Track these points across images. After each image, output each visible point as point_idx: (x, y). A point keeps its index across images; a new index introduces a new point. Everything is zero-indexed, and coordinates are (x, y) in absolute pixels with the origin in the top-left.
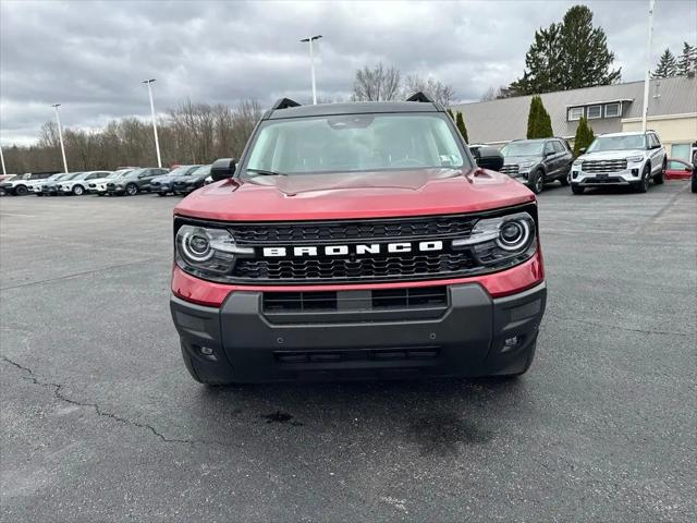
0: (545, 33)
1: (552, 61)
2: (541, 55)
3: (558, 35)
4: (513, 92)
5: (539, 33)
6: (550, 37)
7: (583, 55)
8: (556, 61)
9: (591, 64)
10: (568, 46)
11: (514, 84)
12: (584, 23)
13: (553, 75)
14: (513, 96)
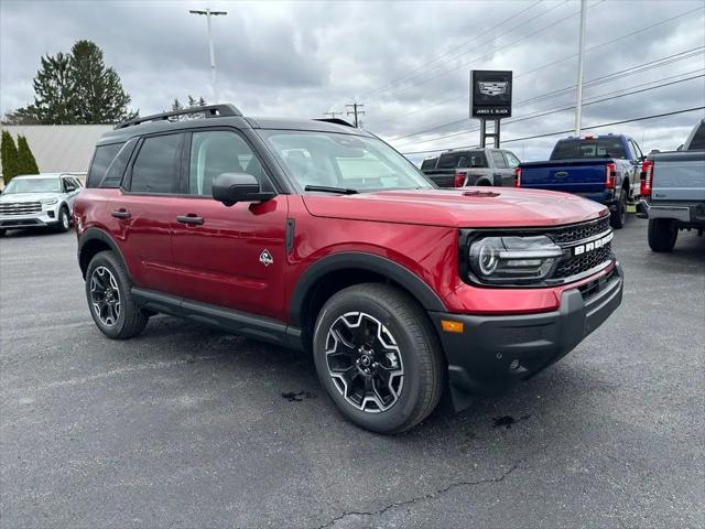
0: (52, 60)
1: (66, 92)
2: (52, 83)
3: (67, 66)
4: (21, 119)
5: (46, 59)
6: (59, 65)
7: (99, 91)
8: (71, 93)
9: (108, 101)
10: (82, 80)
11: (21, 110)
12: (95, 60)
13: (69, 106)
14: (21, 123)
